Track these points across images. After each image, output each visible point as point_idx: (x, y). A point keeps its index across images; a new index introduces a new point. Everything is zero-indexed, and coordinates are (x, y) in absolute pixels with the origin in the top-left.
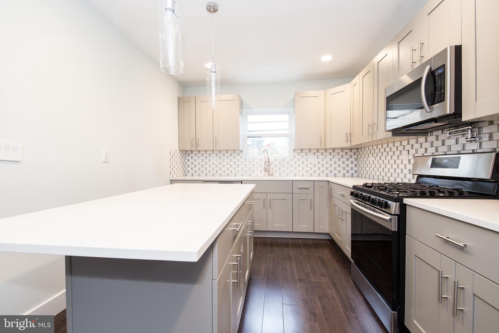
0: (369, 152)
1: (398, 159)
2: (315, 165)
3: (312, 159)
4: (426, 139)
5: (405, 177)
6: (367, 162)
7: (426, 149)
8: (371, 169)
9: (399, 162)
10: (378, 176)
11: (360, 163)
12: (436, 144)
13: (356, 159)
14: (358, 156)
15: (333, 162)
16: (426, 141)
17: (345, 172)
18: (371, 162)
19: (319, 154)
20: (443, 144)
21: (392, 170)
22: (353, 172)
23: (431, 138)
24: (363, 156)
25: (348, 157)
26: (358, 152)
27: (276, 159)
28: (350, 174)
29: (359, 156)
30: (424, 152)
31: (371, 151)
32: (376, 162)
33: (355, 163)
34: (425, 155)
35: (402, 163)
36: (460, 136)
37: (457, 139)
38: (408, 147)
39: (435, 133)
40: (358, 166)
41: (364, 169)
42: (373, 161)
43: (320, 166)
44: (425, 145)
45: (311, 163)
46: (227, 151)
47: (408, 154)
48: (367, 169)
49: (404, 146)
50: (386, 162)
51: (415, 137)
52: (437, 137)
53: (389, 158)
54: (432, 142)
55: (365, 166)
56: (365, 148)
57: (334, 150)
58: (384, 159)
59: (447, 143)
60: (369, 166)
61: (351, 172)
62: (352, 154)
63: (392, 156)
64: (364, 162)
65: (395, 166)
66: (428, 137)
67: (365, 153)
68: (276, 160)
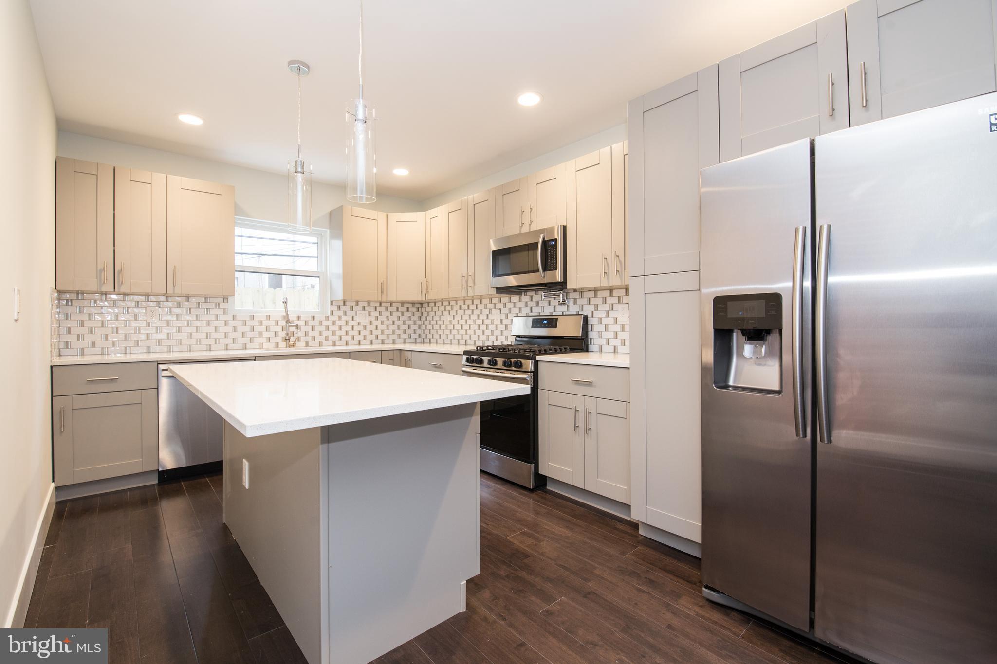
0: (442, 309)
1: (487, 318)
2: (365, 327)
3: (362, 318)
4: (520, 298)
5: (497, 340)
6: (440, 323)
7: (520, 309)
8: (447, 332)
9: (488, 322)
10: (459, 340)
11: (427, 323)
12: (530, 304)
13: (420, 318)
14: (422, 313)
15: (390, 322)
16: (520, 301)
17: (406, 336)
18: (447, 323)
19: (371, 309)
20: (537, 305)
21: (479, 332)
22: (416, 336)
23: (525, 298)
24: (432, 314)
25: (410, 314)
26: (422, 307)
27: (299, 316)
28: (412, 340)
29: (425, 314)
30: (518, 312)
31: (446, 307)
32: (454, 322)
33: (419, 323)
34: (519, 315)
35: (492, 323)
36: (552, 299)
37: (549, 301)
38: (500, 306)
39: (529, 293)
40: (424, 327)
41: (433, 332)
42: (451, 321)
43: (373, 328)
44: (519, 305)
45: (358, 323)
46: (188, 297)
47: (501, 313)
48: (440, 332)
49: (495, 304)
50: (470, 322)
51: (507, 295)
52: (531, 297)
53: (474, 317)
54: (526, 302)
55: (436, 327)
56: (435, 303)
57: (403, 303)
58: (468, 318)
59: (541, 304)
60: (443, 327)
61: (414, 336)
62: (415, 310)
63: (478, 315)
64: (433, 322)
65: (483, 327)
66: (522, 297)
67: (435, 309)
68: (299, 318)
